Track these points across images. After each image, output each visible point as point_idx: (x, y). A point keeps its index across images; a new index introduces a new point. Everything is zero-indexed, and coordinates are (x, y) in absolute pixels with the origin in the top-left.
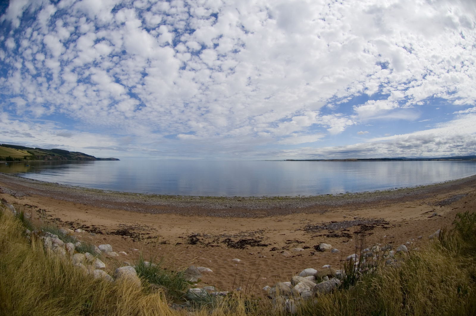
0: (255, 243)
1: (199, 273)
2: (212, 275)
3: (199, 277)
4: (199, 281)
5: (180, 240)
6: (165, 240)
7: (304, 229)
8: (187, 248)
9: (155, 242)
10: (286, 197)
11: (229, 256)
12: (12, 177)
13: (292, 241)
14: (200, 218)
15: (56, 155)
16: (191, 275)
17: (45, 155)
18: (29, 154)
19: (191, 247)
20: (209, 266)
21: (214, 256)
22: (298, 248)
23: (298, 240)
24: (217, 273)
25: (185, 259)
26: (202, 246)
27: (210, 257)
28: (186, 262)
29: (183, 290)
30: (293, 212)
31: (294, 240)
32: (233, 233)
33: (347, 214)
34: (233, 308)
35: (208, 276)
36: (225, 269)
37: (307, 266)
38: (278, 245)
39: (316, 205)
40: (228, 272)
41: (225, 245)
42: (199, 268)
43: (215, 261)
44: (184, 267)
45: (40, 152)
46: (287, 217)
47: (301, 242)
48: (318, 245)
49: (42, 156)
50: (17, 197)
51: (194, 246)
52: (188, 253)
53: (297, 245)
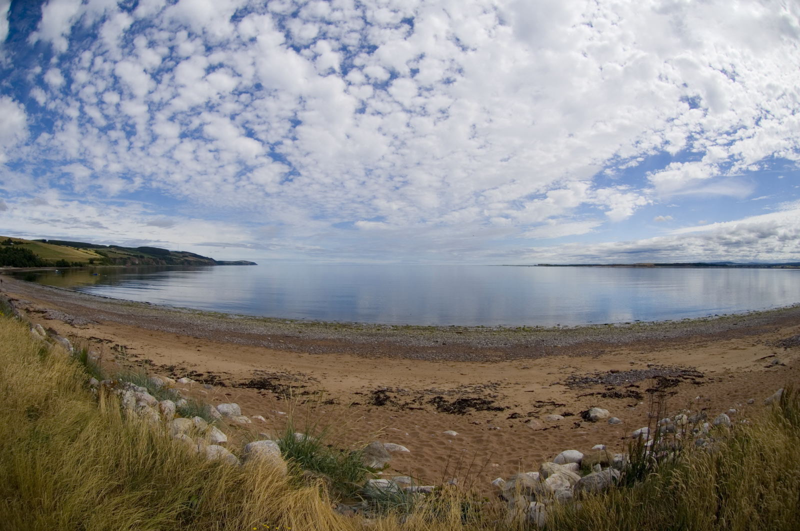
0: (484, 405)
1: (387, 453)
2: (408, 457)
3: (387, 460)
4: (386, 467)
5: (357, 399)
6: (331, 397)
7: (565, 383)
8: (369, 411)
9: (315, 401)
10: (537, 327)
11: (439, 425)
12: (68, 294)
13: (544, 403)
14: (391, 362)
15: (146, 256)
16: (374, 458)
17: (126, 256)
18: (98, 256)
19: (375, 410)
20: (403, 443)
21: (413, 426)
22: (555, 416)
23: (555, 401)
24: (416, 455)
25: (364, 430)
26: (395, 408)
27: (407, 428)
28: (366, 434)
29: (359, 481)
30: (548, 354)
31: (549, 401)
32: (447, 387)
33: (636, 359)
34: (441, 515)
35: (401, 458)
36: (431, 448)
37: (567, 445)
38: (522, 409)
39: (586, 341)
40: (436, 453)
41: (434, 407)
42: (387, 445)
43: (415, 434)
44: (361, 443)
45: (118, 252)
46: (538, 361)
47: (560, 405)
48: (587, 410)
49: (121, 258)
50: (76, 326)
51: (381, 408)
52: (368, 420)
53: (553, 410)
